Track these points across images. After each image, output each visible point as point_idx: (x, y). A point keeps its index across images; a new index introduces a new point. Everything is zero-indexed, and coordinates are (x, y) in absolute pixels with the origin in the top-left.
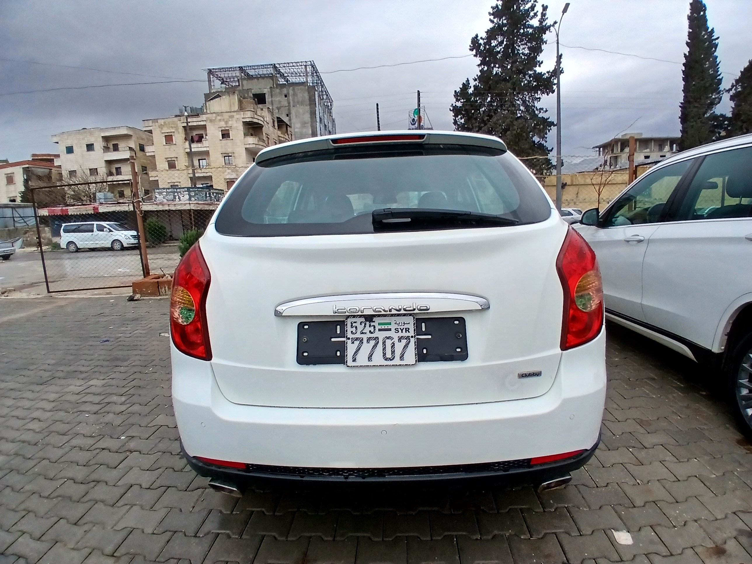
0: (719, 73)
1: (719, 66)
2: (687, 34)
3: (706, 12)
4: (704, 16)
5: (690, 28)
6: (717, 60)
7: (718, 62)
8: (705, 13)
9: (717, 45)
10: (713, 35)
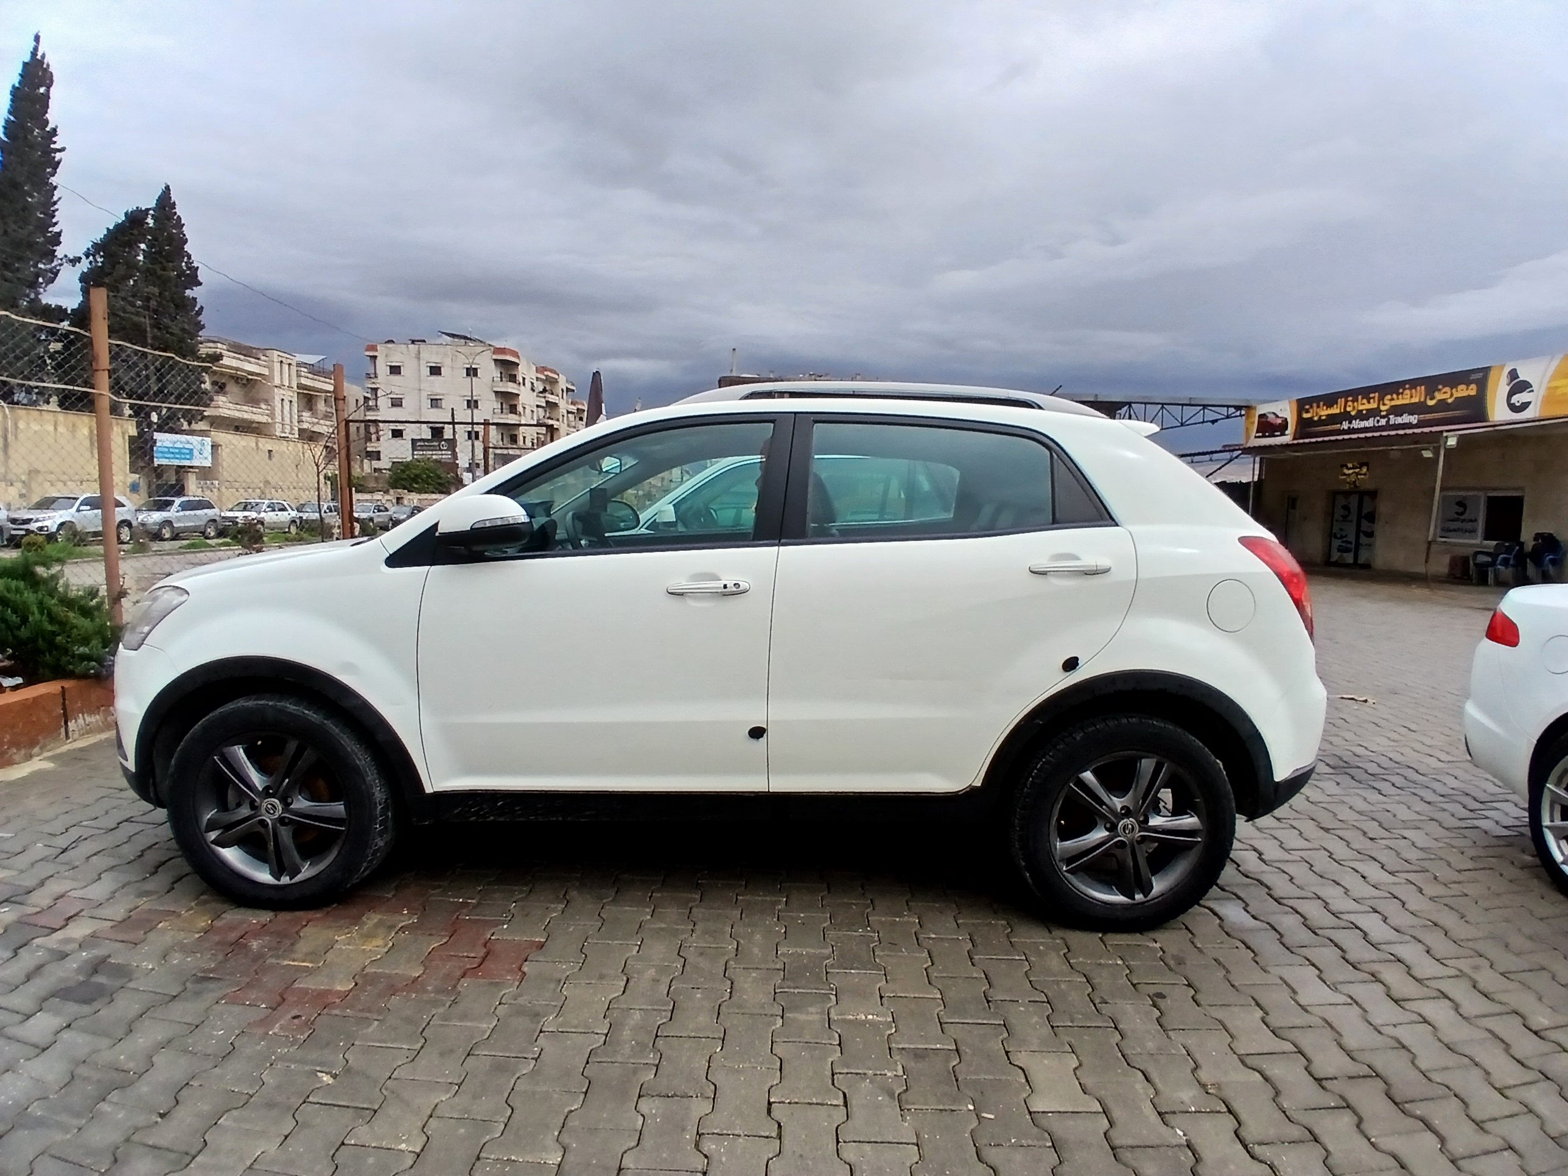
0: (54, 220)
1: (56, 207)
2: (3, 123)
3: (52, 89)
4: (46, 97)
5: (10, 112)
6: (56, 192)
7: (55, 198)
8: (48, 91)
9: (59, 163)
10: (54, 139)
